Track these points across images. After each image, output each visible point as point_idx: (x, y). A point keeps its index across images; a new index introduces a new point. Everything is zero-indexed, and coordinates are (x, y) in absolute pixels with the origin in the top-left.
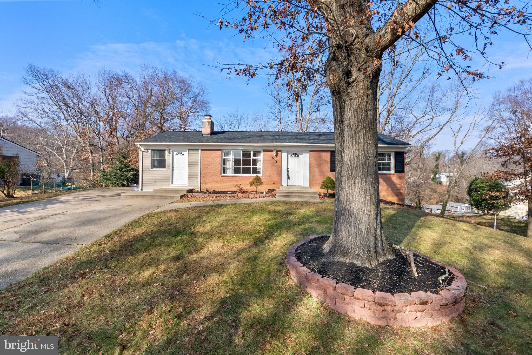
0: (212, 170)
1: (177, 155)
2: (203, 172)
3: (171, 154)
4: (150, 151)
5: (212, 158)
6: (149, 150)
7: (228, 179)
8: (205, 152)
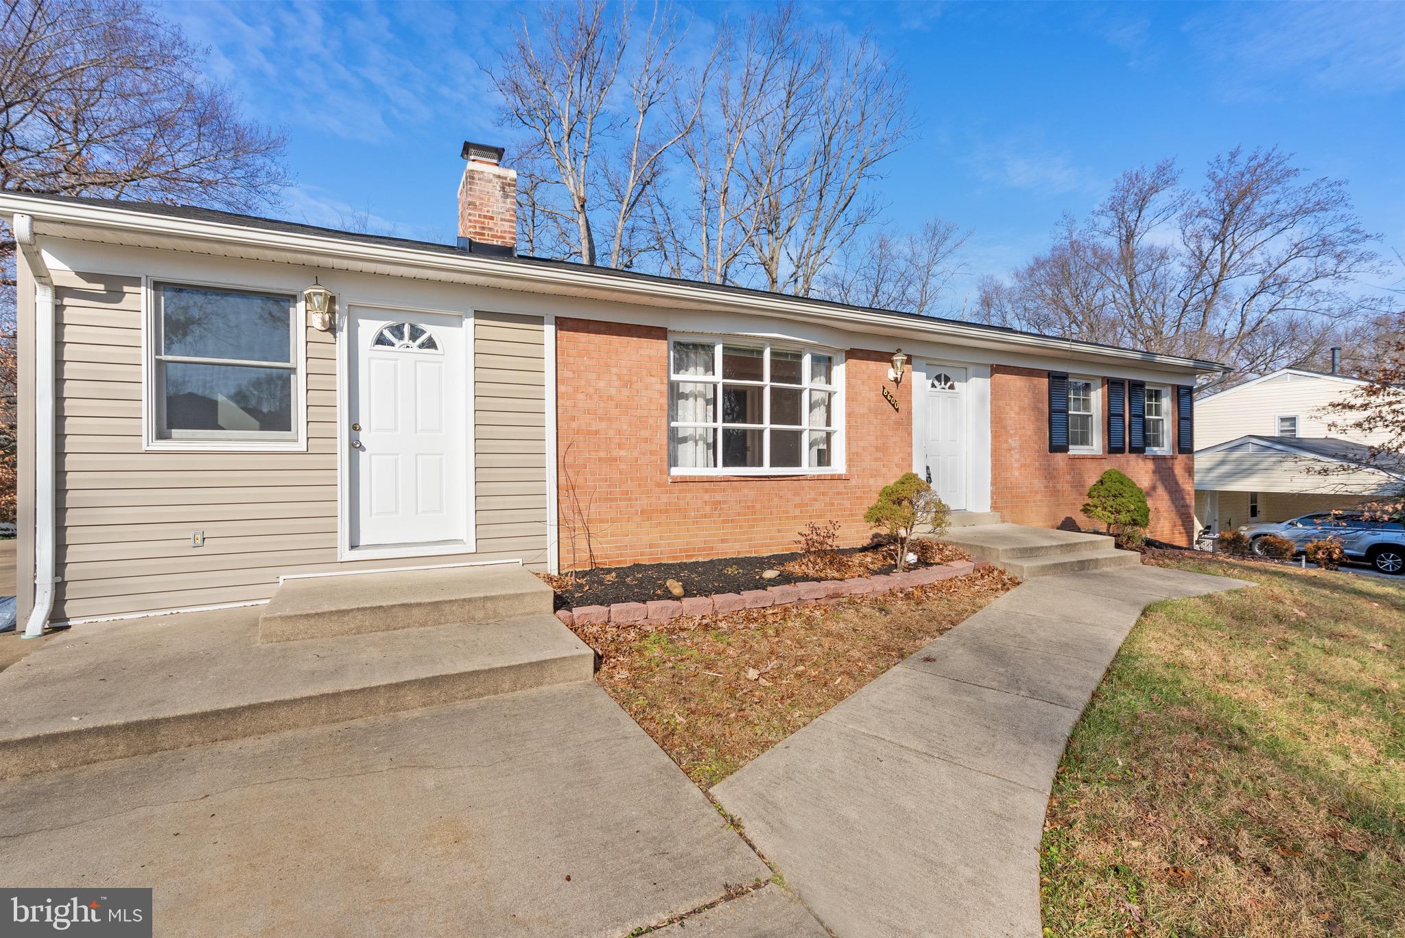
0: (620, 446)
1: (381, 340)
2: (569, 460)
3: (343, 336)
4: (140, 299)
5: (619, 377)
6: (136, 282)
7: (707, 497)
8: (583, 337)
